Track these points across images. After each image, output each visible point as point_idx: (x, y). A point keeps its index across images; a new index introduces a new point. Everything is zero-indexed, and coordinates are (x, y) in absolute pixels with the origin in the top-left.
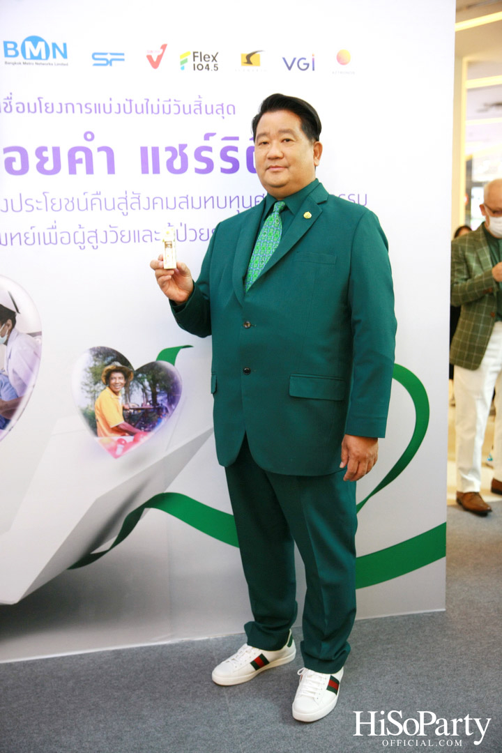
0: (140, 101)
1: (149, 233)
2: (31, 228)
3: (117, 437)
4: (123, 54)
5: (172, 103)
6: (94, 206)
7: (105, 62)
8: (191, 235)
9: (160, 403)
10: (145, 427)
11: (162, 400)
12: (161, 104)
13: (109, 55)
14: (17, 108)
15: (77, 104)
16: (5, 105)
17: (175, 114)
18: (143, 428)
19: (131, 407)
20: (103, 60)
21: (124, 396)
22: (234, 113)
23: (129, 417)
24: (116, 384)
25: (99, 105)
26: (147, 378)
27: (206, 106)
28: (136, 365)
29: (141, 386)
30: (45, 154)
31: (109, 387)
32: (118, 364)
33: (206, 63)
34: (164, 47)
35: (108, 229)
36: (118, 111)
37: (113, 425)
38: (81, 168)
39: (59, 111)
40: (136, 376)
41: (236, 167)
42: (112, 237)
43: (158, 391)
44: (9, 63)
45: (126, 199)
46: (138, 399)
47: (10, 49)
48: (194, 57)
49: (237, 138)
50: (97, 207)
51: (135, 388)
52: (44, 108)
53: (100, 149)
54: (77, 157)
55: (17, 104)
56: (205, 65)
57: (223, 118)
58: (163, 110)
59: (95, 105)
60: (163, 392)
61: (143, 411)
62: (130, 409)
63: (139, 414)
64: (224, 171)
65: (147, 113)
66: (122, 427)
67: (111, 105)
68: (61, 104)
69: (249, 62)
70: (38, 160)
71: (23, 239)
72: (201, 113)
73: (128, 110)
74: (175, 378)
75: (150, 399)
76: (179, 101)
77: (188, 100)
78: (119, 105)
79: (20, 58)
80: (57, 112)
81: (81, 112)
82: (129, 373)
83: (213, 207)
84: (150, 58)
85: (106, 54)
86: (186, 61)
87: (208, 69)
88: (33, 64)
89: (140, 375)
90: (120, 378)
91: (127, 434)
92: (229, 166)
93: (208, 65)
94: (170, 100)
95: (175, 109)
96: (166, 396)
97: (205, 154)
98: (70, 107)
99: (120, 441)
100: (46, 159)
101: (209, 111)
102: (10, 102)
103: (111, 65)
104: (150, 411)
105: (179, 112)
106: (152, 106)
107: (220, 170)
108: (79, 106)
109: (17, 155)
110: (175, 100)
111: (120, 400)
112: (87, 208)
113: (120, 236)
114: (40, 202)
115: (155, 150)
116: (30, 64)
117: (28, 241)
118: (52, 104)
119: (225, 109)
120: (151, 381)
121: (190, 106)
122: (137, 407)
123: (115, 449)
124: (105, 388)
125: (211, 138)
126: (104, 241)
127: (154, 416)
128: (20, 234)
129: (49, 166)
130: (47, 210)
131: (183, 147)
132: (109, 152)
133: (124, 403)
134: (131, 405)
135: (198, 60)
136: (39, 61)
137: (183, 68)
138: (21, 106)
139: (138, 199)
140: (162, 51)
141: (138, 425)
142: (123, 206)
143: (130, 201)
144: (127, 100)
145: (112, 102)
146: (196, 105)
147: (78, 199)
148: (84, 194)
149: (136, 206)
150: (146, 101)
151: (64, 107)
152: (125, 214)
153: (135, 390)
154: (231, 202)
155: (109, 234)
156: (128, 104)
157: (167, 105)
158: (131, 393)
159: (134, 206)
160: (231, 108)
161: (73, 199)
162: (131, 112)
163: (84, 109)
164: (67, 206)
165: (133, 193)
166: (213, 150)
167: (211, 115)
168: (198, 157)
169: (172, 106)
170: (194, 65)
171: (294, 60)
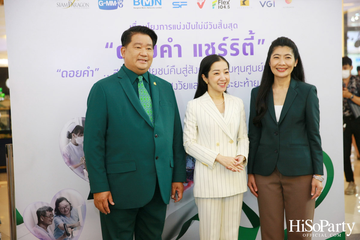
0: (193, 23)
4: (186, 2)
5: (208, 23)
6: (171, 72)
7: (178, 6)
12: (203, 24)
13: (180, 3)
20: (177, 5)
22: (237, 28)
25: (175, 25)
27: (224, 25)
33: (224, 5)
35: (178, 83)
36: (183, 28)
38: (166, 55)
39: (157, 29)
41: (237, 53)
44: (135, 8)
45: (186, 68)
46: (190, 165)
47: (136, 2)
48: (219, 2)
49: (238, 39)
50: (173, 73)
53: (175, 46)
54: (164, 50)
56: (223, 6)
57: (232, 30)
58: (204, 27)
59: (173, 25)
63: (191, 172)
64: (232, 55)
65: (197, 29)
67: (180, 25)
68: (158, 26)
69: (244, 4)
72: (221, 28)
73: (188, 27)
76: (211, 23)
77: (216, 22)
78: (184, 25)
79: (140, 6)
81: (167, 29)
84: (198, 3)
85: (179, 2)
86: (215, 4)
87: (225, 8)
88: (146, 8)
91: (185, 182)
92: (234, 52)
93: (225, 6)
94: (207, 23)
95: (209, 27)
97: (223, 47)
98: (162, 27)
101: (225, 27)
103: (181, 7)
105: (211, 28)
106: (199, 25)
107: (230, 54)
108: (166, 26)
110: (210, 23)
112: (168, 73)
113: (183, 86)
115: (200, 46)
116: (145, 8)
118: (154, 26)
119: (232, 26)
121: (216, 25)
122: (189, 168)
125: (226, 39)
126: (176, 88)
131: (213, 44)
132: (179, 47)
135: (220, 4)
136: (149, 7)
137: (213, 8)
139: (192, 68)
141: (190, 177)
142: (185, 72)
143: (188, 70)
144: (188, 23)
145: (181, 24)
146: (219, 24)
147: (164, 69)
148: (167, 67)
149: (191, 72)
150: (196, 23)
151: (159, 27)
152: (186, 76)
153: (189, 160)
154: (235, 69)
155: (178, 85)
156: (188, 25)
157: (206, 25)
158: (187, 162)
159: (190, 72)
160: (235, 26)
161: (162, 69)
162: (189, 28)
163: (168, 28)
164: (159, 72)
165: (190, 66)
166: (227, 45)
167: (226, 29)
168: (220, 48)
169: (208, 25)
170: (219, 6)
171: (265, 2)
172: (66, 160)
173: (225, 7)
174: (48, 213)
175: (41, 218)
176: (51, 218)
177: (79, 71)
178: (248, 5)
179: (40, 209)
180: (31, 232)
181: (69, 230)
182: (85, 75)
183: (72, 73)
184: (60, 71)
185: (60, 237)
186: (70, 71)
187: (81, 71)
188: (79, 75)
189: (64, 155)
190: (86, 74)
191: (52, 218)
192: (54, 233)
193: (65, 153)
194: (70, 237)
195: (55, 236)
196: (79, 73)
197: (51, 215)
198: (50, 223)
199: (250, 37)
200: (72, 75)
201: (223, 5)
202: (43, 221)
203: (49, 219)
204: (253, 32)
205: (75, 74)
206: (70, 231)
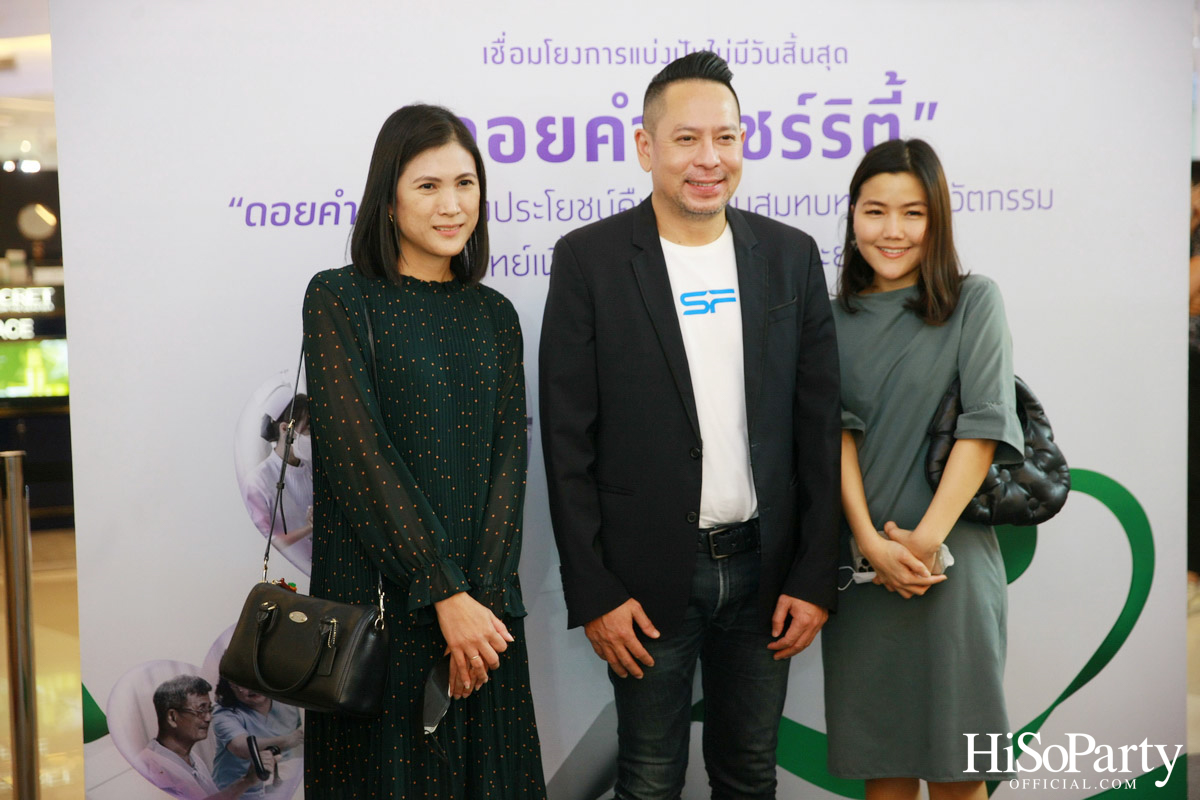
0: (699, 43)
2: (524, 248)
5: (751, 45)
12: (732, 47)
14: (512, 56)
15: (605, 49)
16: (494, 52)
17: (754, 63)
22: (846, 61)
25: (638, 50)
27: (802, 50)
30: (551, 129)
38: (605, 151)
39: (576, 60)
41: (845, 150)
49: (848, 102)
52: (552, 55)
53: (636, 121)
54: (600, 134)
55: (512, 49)
57: (829, 69)
58: (735, 57)
59: (632, 50)
64: (827, 154)
67: (655, 50)
68: (579, 49)
70: (540, 139)
71: (511, 265)
72: (794, 61)
76: (761, 43)
77: (775, 41)
78: (668, 50)
80: (574, 63)
81: (610, 62)
83: (809, 213)
92: (835, 146)
94: (746, 42)
95: (753, 56)
97: (798, 127)
98: (593, 54)
100: (552, 137)
101: (807, 58)
102: (502, 47)
105: (760, 61)
107: (820, 153)
108: (606, 52)
109: (507, 131)
110: (755, 42)
114: (540, 206)
117: (518, 270)
118: (566, 50)
119: (829, 55)
121: (777, 50)
125: (808, 101)
128: (505, 257)
129: (556, 148)
130: (550, 219)
131: (764, 116)
138: (518, 53)
144: (680, 42)
145: (657, 46)
146: (786, 49)
147: (599, 202)
148: (609, 192)
150: (710, 43)
151: (584, 54)
154: (837, 204)
156: (681, 48)
157: (741, 49)
160: (841, 54)
161: (591, 200)
163: (615, 59)
164: (582, 212)
166: (812, 120)
167: (810, 64)
168: (788, 132)
169: (749, 51)
172: (259, 517)
174: (194, 701)
175: (170, 717)
176: (203, 718)
177: (305, 204)
179: (166, 685)
180: (134, 767)
181: (267, 758)
182: (326, 218)
183: (282, 210)
184: (239, 204)
185: (237, 781)
186: (274, 206)
187: (313, 205)
188: (304, 218)
189: (250, 498)
190: (329, 214)
191: (208, 717)
192: (212, 770)
193: (254, 492)
194: (269, 782)
195: (217, 780)
196: (304, 212)
197: (203, 705)
198: (200, 733)
199: (889, 95)
200: (280, 219)
202: (174, 729)
203: (197, 720)
204: (899, 78)
205: (294, 213)
206: (269, 762)
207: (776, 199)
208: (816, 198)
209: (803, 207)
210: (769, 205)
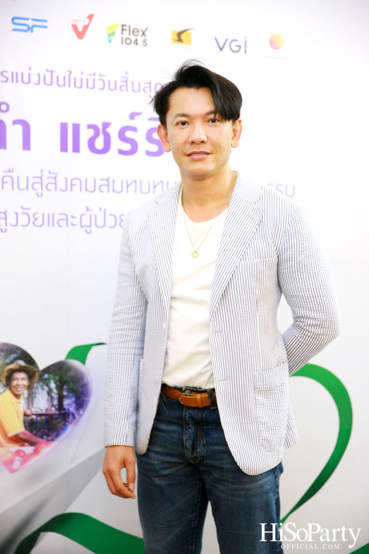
0: (61, 73)
1: (64, 217)
3: (14, 448)
4: (45, 21)
5: (97, 77)
6: (4, 184)
7: (25, 28)
8: (110, 221)
9: (66, 407)
10: (48, 436)
11: (69, 405)
12: (84, 77)
13: (30, 20)
17: (100, 89)
18: (45, 437)
19: (34, 413)
20: (23, 25)
21: (26, 400)
23: (31, 425)
24: (18, 385)
26: (54, 379)
27: (133, 83)
28: (42, 363)
29: (46, 388)
31: (10, 390)
32: (22, 363)
33: (135, 38)
34: (91, 17)
35: (20, 211)
36: (37, 82)
37: (11, 433)
40: (41, 376)
41: (161, 151)
42: (23, 219)
43: (65, 393)
46: (42, 403)
48: (123, 30)
50: (8, 186)
51: (40, 390)
53: (15, 122)
56: (133, 40)
58: (86, 84)
59: (12, 73)
60: (71, 395)
61: (48, 417)
62: (33, 414)
63: (43, 420)
64: (149, 153)
65: (69, 86)
66: (22, 436)
67: (29, 75)
69: (180, 40)
72: (127, 90)
73: (48, 81)
74: (85, 380)
75: (56, 403)
76: (104, 76)
77: (114, 75)
78: (39, 75)
82: (34, 373)
83: (136, 192)
84: (75, 27)
85: (27, 19)
87: (137, 44)
89: (46, 376)
90: (23, 379)
91: (26, 444)
92: (154, 148)
93: (136, 40)
95: (99, 84)
96: (74, 399)
97: (129, 134)
99: (18, 453)
101: (136, 88)
103: (32, 31)
104: (55, 417)
105: (103, 88)
106: (75, 79)
107: (144, 152)
110: (100, 75)
111: (22, 405)
113: (32, 219)
115: (76, 128)
119: (151, 88)
120: (58, 383)
121: (116, 82)
122: (40, 412)
123: (11, 462)
124: (5, 391)
125: (136, 117)
126: (14, 223)
127: (59, 423)
131: (106, 125)
132: (26, 126)
133: (26, 408)
134: (34, 410)
135: (126, 34)
137: (110, 41)
139: (55, 178)
140: (88, 21)
141: (40, 434)
142: (38, 186)
143: (45, 181)
144: (47, 71)
145: (31, 72)
146: (122, 81)
149: (52, 187)
150: (68, 73)
152: (40, 194)
153: (39, 393)
154: (155, 187)
155: (20, 216)
156: (48, 75)
157: (91, 79)
158: (35, 397)
159: (49, 187)
162: (51, 84)
165: (50, 172)
166: (139, 130)
167: (138, 93)
168: (122, 137)
169: (97, 81)
170: (122, 39)
171: (227, 40)
173: (136, 42)
178: (189, 43)
201: (133, 38)
207: (114, 181)
208: (141, 182)
209: (132, 188)
210: (108, 185)
